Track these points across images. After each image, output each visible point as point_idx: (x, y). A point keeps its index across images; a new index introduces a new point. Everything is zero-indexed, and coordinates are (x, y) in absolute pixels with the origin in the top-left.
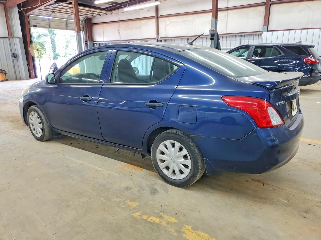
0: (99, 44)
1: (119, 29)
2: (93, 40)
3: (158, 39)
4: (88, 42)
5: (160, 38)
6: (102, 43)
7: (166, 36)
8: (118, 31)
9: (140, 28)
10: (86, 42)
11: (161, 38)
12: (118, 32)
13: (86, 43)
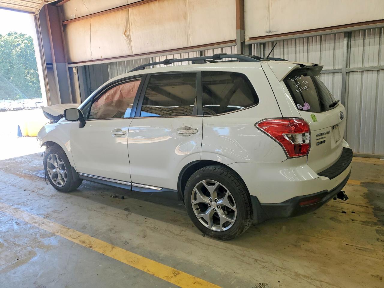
0: (85, 66)
1: (126, 27)
2: (69, 58)
3: (243, 43)
4: (55, 64)
5: (247, 39)
6: (93, 65)
7: (270, 32)
8: (126, 31)
9: (185, 17)
10: (47, 64)
11: (251, 39)
12: (127, 34)
13: (50, 66)
